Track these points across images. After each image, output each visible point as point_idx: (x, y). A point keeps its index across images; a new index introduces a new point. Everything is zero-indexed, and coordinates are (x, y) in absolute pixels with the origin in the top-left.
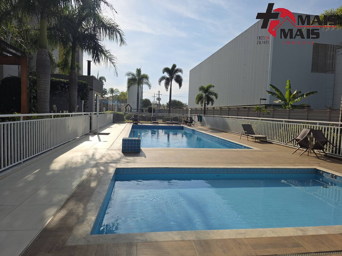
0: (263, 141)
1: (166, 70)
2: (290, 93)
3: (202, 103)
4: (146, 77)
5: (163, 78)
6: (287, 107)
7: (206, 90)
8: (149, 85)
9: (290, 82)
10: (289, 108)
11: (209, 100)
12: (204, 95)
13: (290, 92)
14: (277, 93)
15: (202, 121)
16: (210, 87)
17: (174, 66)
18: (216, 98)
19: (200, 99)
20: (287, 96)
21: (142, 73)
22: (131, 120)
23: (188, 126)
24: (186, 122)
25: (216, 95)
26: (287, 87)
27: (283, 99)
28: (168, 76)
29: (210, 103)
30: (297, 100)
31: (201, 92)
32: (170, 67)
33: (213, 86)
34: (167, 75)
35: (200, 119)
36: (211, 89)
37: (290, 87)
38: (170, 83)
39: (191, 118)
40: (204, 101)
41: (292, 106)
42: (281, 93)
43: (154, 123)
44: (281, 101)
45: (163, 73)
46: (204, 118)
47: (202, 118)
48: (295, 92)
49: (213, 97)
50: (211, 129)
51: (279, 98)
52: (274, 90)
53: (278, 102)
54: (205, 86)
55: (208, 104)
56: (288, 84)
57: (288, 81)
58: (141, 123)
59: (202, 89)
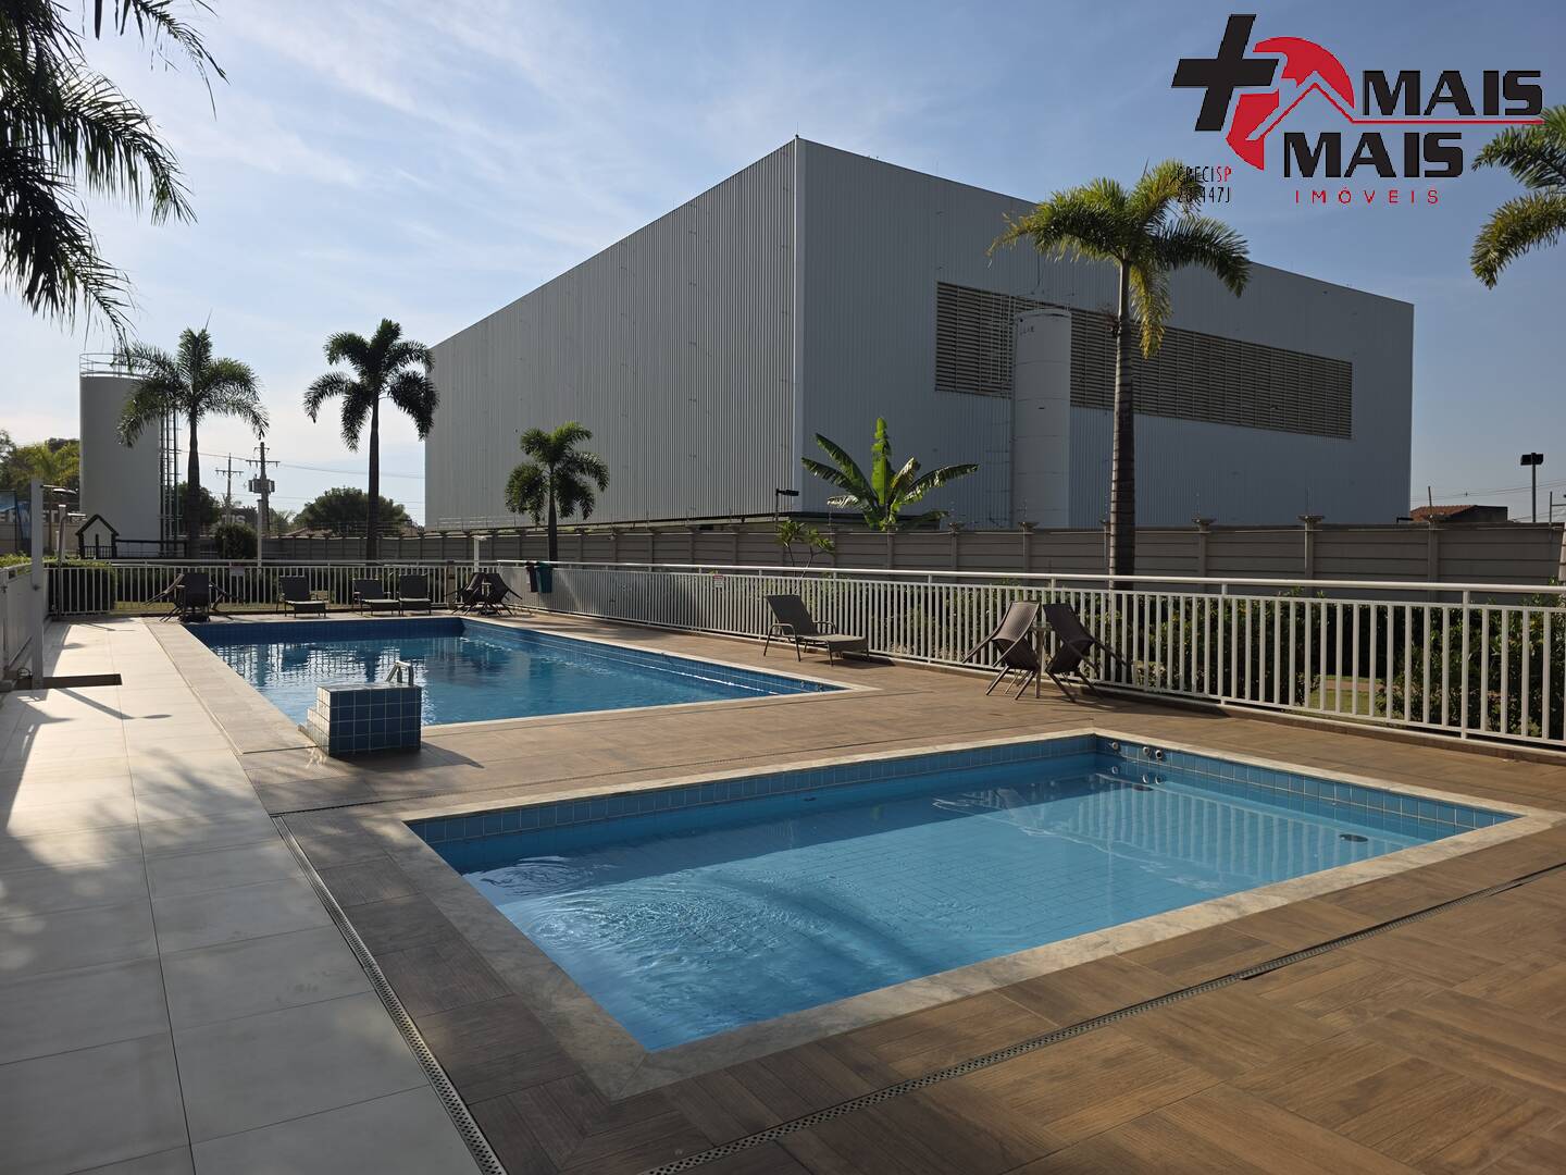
0: (853, 657)
1: (346, 346)
2: (889, 472)
3: (537, 507)
4: (239, 377)
5: (328, 386)
6: (883, 522)
7: (551, 448)
8: (256, 419)
9: (885, 426)
10: (889, 527)
11: (571, 493)
12: (546, 470)
13: (888, 465)
14: (843, 469)
15: (550, 591)
16: (570, 435)
17: (389, 331)
18: (602, 484)
19: (526, 489)
20: (876, 481)
21: (216, 355)
22: (164, 600)
23: (482, 613)
24: (470, 599)
25: (598, 472)
26: (878, 446)
27: (864, 492)
28: (357, 379)
29: (577, 507)
30: (911, 495)
31: (531, 459)
32: (368, 335)
33: (588, 434)
34: (349, 371)
35: (542, 581)
36: (579, 448)
37: (887, 446)
38: (371, 409)
39: (494, 579)
40: (547, 497)
41: (899, 518)
42: (857, 471)
43: (299, 609)
44: (855, 499)
45: (332, 358)
46: (562, 575)
47: (554, 576)
48: (908, 467)
49: (589, 481)
50: (608, 624)
51: (847, 486)
52: (829, 458)
53: (845, 501)
54: (551, 432)
55: (567, 512)
56: (879, 434)
57: (879, 425)
58: (226, 614)
59: (535, 442)
